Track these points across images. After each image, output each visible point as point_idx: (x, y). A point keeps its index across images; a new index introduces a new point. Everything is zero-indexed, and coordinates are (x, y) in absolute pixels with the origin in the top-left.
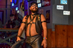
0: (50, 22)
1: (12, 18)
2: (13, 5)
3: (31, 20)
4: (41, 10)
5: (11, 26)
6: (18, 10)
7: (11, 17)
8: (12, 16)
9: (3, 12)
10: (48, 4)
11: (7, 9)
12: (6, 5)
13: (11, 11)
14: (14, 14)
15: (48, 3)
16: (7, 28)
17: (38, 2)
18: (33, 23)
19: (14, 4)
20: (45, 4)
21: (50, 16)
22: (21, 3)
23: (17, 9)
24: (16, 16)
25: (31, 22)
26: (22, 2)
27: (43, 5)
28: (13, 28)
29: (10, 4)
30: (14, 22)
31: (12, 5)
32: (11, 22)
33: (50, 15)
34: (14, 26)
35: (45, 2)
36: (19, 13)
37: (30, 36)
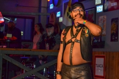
0: (117, 39)
1: (49, 31)
2: (52, 7)
3: (73, 35)
4: (102, 17)
5: (47, 46)
6: (61, 16)
7: (47, 30)
8: (51, 27)
9: (33, 19)
10: (115, 8)
11: (40, 14)
12: (40, 7)
13: (48, 18)
14: (54, 23)
15: (115, 4)
16: (40, 49)
17: (97, 3)
18: (77, 41)
19: (54, 5)
20: (110, 7)
21: (117, 29)
22: (66, 4)
23: (58, 14)
24: (57, 27)
25: (73, 40)
26: (68, 2)
27: (106, 8)
28: (50, 49)
29: (46, 6)
30: (53, 39)
31: (49, 6)
32: (48, 37)
33: (117, 26)
34: (53, 46)
35: (110, 2)
36: (62, 22)
37: (71, 65)
